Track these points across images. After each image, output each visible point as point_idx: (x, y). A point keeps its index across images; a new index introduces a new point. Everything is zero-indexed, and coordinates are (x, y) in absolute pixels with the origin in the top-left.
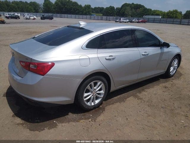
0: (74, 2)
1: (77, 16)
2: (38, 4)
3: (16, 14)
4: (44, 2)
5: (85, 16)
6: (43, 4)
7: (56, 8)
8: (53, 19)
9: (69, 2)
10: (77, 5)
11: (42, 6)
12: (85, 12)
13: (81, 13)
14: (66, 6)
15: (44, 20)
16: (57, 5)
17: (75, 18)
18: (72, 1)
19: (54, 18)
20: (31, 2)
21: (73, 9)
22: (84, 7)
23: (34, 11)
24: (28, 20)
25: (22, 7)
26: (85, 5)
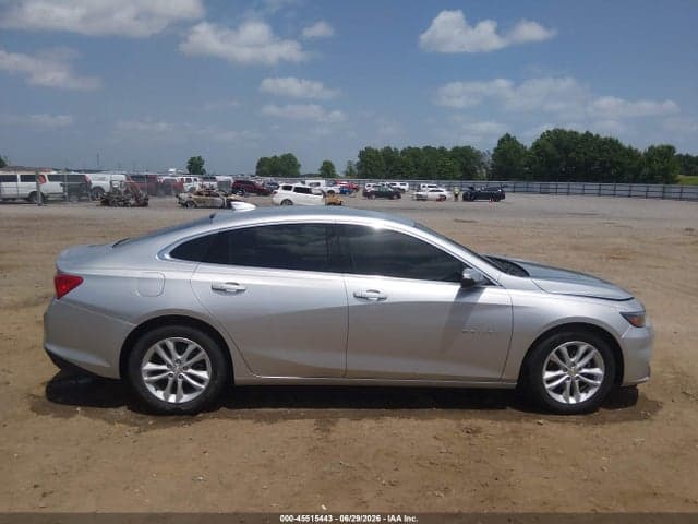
0: (606, 138)
1: (609, 187)
2: (478, 152)
3: (398, 185)
4: (496, 146)
5: (641, 188)
6: (492, 152)
7: (535, 162)
8: (504, 197)
9: (587, 140)
10: (615, 151)
11: (488, 159)
12: (646, 171)
13: (631, 176)
14: (572, 155)
15: (473, 200)
16: (538, 154)
17: (599, 195)
18: (598, 136)
19: (506, 195)
20: (456, 149)
21: (597, 163)
22: (646, 154)
23: (459, 175)
24: (421, 202)
25: (425, 164)
26: (651, 148)
